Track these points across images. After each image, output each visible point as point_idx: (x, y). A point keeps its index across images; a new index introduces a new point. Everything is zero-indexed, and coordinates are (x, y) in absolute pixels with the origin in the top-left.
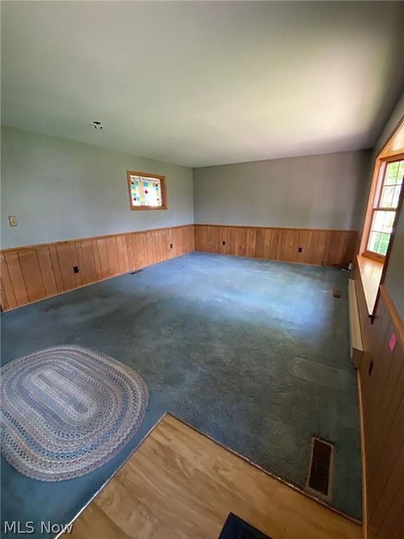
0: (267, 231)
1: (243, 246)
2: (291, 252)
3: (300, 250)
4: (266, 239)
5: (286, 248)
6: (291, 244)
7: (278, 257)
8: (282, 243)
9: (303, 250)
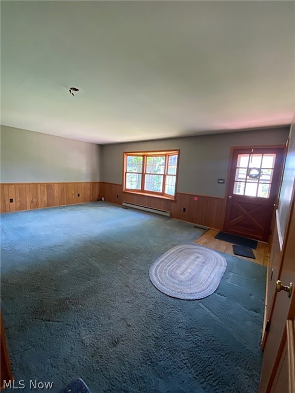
0: (55, 185)
1: (34, 200)
2: (74, 197)
3: (79, 195)
4: (55, 191)
5: (70, 195)
6: (73, 192)
7: (65, 202)
8: (67, 192)
9: (80, 195)
